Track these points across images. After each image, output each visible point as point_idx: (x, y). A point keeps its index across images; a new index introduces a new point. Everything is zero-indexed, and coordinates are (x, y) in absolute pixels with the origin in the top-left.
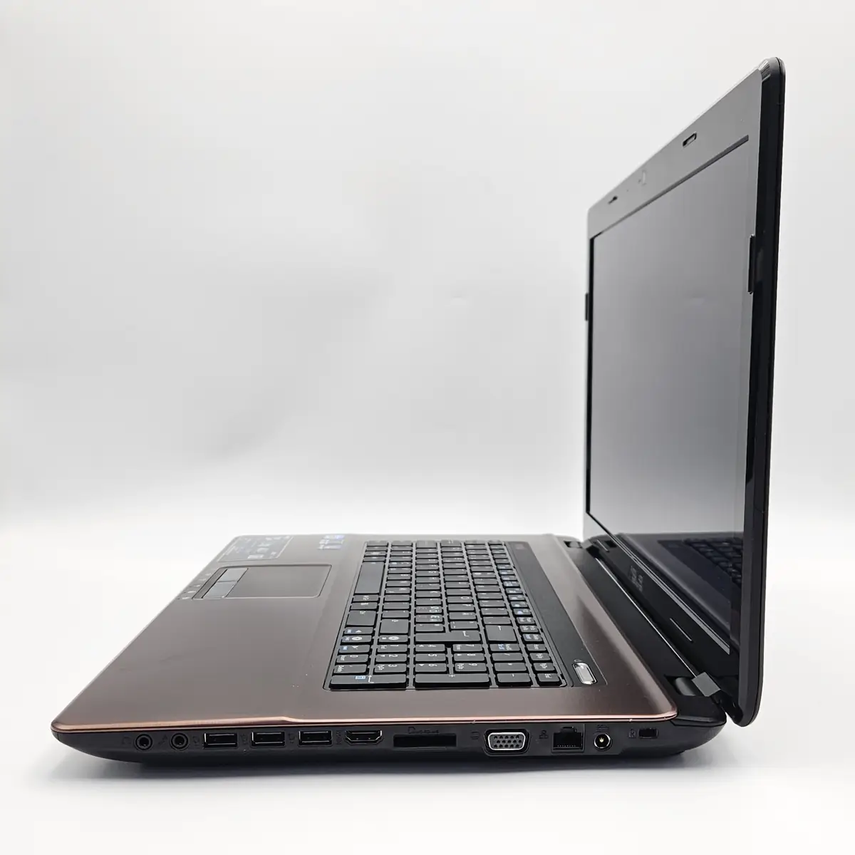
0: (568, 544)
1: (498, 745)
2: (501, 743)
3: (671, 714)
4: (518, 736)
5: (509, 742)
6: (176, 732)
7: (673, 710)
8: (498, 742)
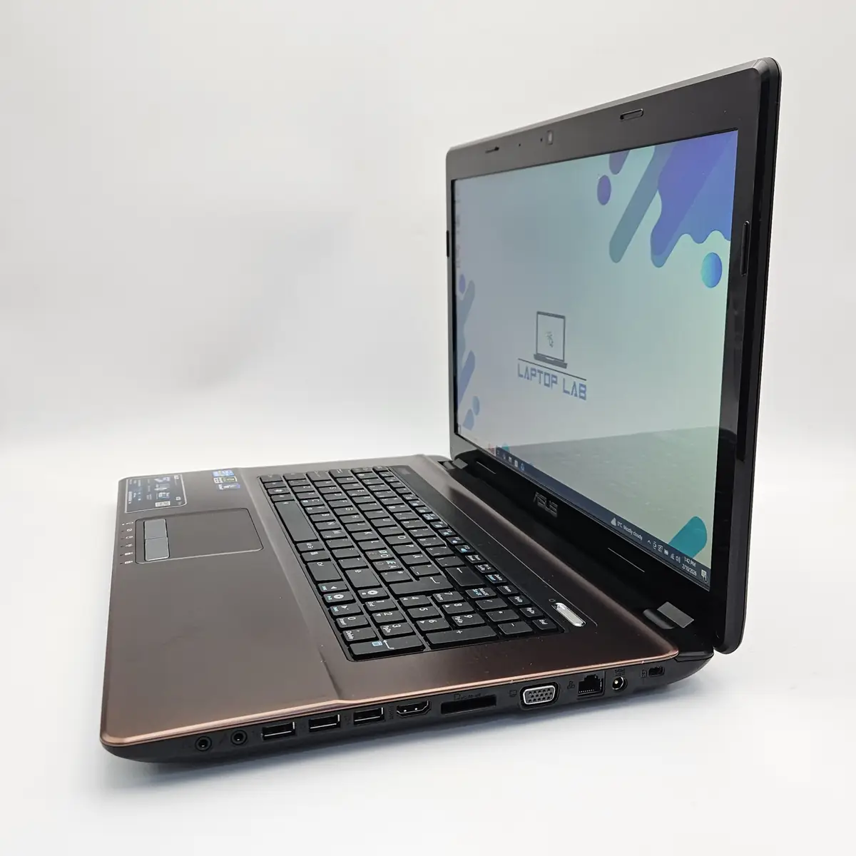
0: (442, 463)
1: (532, 699)
2: (535, 697)
3: (674, 653)
4: (549, 689)
5: (542, 695)
6: (234, 730)
7: (675, 650)
8: (533, 696)
